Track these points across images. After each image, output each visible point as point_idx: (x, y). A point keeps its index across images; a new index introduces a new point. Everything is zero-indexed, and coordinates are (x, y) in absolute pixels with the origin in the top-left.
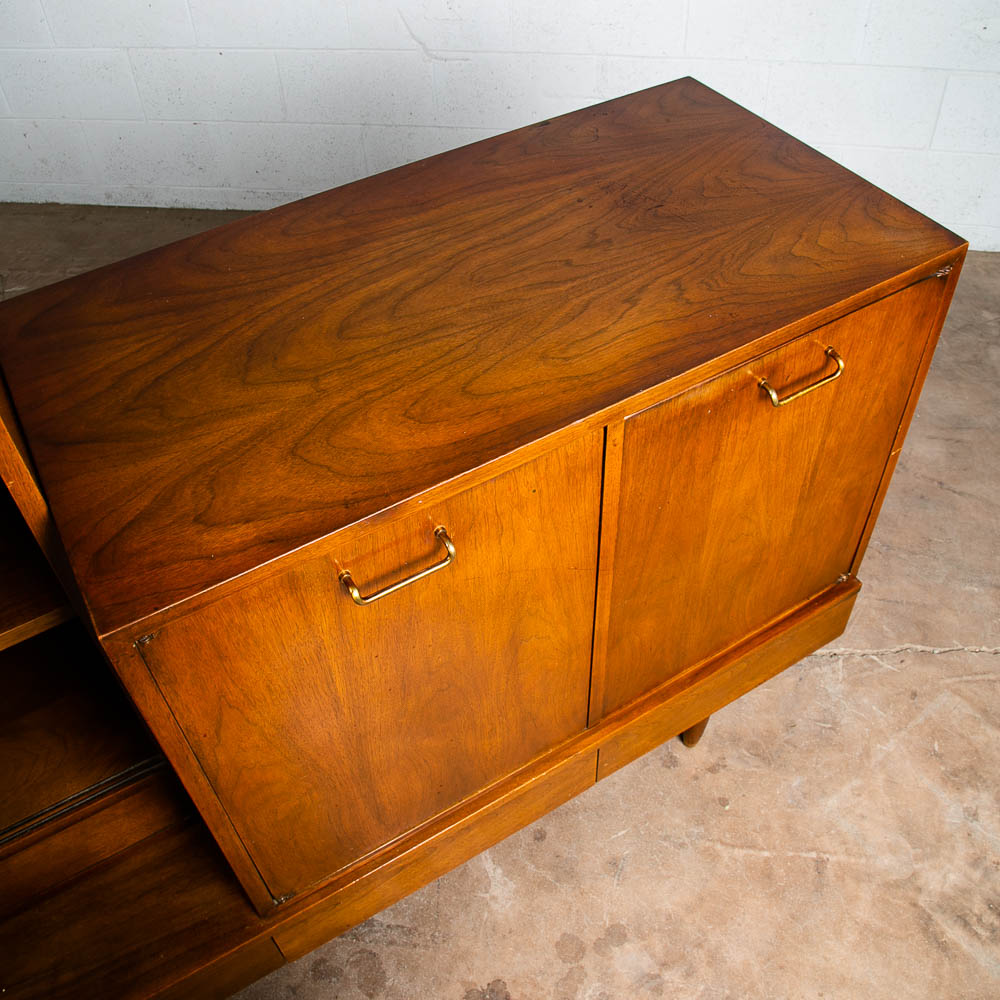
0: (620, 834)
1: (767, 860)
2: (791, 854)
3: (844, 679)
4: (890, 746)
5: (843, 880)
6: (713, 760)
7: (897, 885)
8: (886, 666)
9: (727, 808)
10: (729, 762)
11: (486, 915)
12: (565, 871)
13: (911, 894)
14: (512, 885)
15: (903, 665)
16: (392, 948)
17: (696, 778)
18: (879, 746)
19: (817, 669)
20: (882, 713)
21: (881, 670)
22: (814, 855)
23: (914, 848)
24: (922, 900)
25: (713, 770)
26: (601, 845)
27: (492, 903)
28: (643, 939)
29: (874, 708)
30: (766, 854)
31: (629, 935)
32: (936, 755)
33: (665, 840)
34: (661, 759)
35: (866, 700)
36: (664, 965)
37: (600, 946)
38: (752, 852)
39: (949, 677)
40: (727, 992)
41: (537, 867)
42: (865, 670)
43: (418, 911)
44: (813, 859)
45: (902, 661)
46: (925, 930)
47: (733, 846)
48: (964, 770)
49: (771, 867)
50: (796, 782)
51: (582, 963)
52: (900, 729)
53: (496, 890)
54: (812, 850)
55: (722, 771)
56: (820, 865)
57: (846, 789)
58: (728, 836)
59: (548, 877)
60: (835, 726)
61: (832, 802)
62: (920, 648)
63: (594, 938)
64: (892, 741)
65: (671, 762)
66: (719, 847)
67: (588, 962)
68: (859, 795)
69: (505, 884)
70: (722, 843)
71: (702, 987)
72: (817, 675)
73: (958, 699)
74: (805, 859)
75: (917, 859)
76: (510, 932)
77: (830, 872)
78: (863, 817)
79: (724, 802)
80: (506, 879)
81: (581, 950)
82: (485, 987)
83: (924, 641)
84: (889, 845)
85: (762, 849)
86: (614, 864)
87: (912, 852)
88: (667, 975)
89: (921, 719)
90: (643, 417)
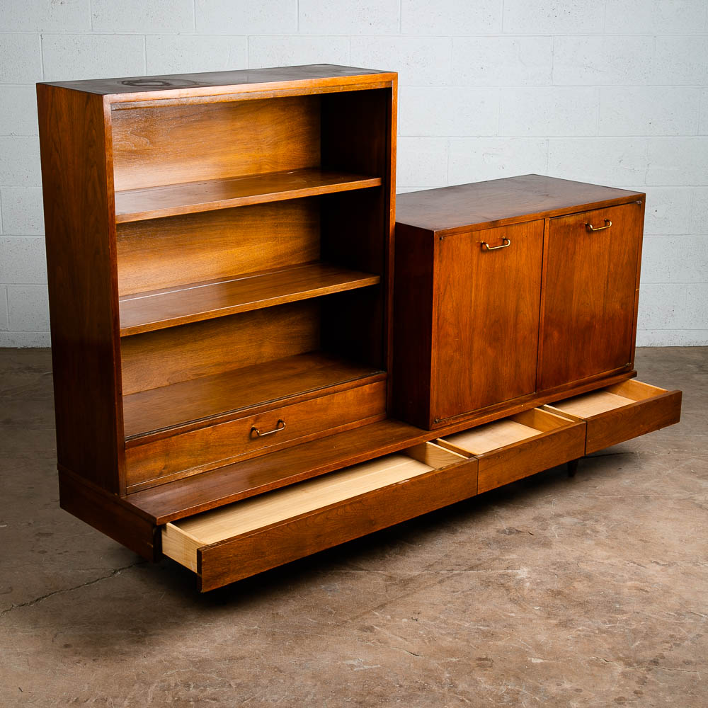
1: (620, 498)
2: (631, 496)
5: (659, 500)
7: (684, 499)
13: (691, 501)
15: (670, 454)
17: (579, 482)
18: (664, 472)
20: (662, 465)
24: (696, 502)
28: (571, 516)
30: (620, 496)
31: (564, 515)
32: (693, 473)
36: (584, 520)
37: (552, 518)
38: (613, 496)
39: (693, 456)
40: (615, 523)
46: (700, 508)
47: (604, 496)
49: (624, 499)
52: (673, 468)
54: (642, 494)
56: (646, 497)
58: (600, 494)
59: (520, 506)
61: (647, 484)
62: (676, 450)
63: (549, 517)
64: (670, 470)
66: (597, 496)
67: (549, 521)
68: (659, 482)
71: (604, 523)
73: (700, 460)
74: (639, 496)
75: (691, 494)
77: (651, 498)
78: (662, 487)
79: (595, 487)
81: (545, 520)
83: (678, 448)
84: (677, 492)
85: (618, 495)
87: (688, 493)
88: (587, 522)
89: (683, 466)
90: (554, 221)
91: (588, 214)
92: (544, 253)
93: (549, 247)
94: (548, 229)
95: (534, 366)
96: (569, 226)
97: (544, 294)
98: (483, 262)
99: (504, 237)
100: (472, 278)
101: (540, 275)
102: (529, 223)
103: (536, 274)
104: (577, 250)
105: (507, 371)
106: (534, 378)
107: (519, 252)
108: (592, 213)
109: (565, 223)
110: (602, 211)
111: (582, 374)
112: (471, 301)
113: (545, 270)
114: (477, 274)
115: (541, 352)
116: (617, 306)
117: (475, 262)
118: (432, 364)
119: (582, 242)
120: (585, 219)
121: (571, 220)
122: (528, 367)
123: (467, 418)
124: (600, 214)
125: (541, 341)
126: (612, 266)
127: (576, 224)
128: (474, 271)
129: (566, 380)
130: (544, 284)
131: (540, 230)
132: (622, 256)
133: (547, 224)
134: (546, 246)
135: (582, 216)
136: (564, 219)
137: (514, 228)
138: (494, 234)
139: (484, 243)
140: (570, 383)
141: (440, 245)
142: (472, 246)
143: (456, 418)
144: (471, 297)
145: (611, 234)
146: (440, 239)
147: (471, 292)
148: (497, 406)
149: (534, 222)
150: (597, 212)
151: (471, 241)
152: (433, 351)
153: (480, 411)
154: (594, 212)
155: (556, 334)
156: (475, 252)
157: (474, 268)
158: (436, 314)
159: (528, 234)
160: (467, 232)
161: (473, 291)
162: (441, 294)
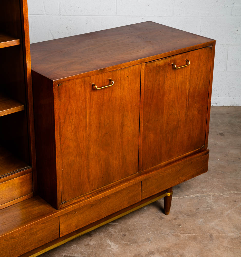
0: (149, 233)
1: (194, 236)
2: (202, 234)
3: (213, 199)
4: (229, 212)
5: (218, 238)
6: (175, 217)
7: (235, 239)
8: (226, 196)
9: (181, 226)
10: (179, 217)
11: (111, 252)
12: (133, 242)
14: (117, 246)
15: (231, 196)
17: (170, 221)
18: (225, 212)
19: (204, 198)
20: (225, 205)
21: (224, 197)
22: (209, 234)
23: (239, 231)
25: (175, 219)
26: (143, 236)
27: (112, 250)
28: (159, 253)
29: (223, 205)
30: (194, 235)
31: (155, 253)
33: (163, 233)
34: (159, 218)
35: (220, 203)
37: (147, 256)
38: (190, 234)
41: (125, 242)
42: (219, 197)
43: (89, 253)
44: (209, 235)
45: (230, 195)
47: (184, 234)
49: (196, 237)
50: (201, 220)
52: (232, 208)
53: (113, 247)
54: (208, 233)
55: (178, 219)
56: (211, 236)
57: (217, 221)
58: (182, 232)
59: (128, 243)
60: (211, 208)
61: (213, 223)
62: (236, 192)
63: (145, 254)
64: (229, 211)
65: (162, 218)
66: (179, 234)
68: (221, 222)
69: (115, 246)
72: (204, 199)
74: (206, 235)
76: (119, 255)
77: (214, 237)
78: (223, 226)
79: (180, 225)
80: (115, 245)
83: (237, 190)
84: (232, 231)
85: (193, 234)
86: (148, 240)
87: (239, 232)
89: (238, 206)
90: (148, 64)
91: (173, 58)
92: (141, 86)
93: (145, 82)
94: (144, 70)
95: (137, 157)
96: (160, 67)
97: (142, 112)
98: (95, 97)
99: (110, 79)
100: (86, 108)
101: (139, 100)
102: (129, 68)
103: (136, 100)
104: (166, 81)
105: (116, 163)
106: (137, 164)
107: (122, 87)
108: (176, 57)
109: (157, 65)
110: (184, 55)
111: (171, 157)
112: (86, 123)
113: (142, 97)
114: (90, 105)
115: (141, 148)
116: (196, 112)
117: (88, 97)
118: (57, 168)
119: (170, 76)
120: (171, 61)
121: (161, 63)
122: (132, 158)
123: (87, 196)
124: (182, 57)
125: (141, 141)
126: (191, 89)
127: (165, 65)
128: (87, 103)
129: (160, 161)
130: (142, 106)
131: (138, 71)
132: (199, 81)
133: (143, 67)
134: (143, 82)
135: (170, 59)
136: (156, 63)
137: (117, 72)
138: (102, 77)
139: (94, 85)
140: (163, 163)
141: (58, 89)
142: (85, 88)
143: (79, 198)
144: (86, 121)
145: (191, 68)
146: (59, 85)
147: (86, 117)
148: (109, 186)
149: (133, 67)
150: (180, 55)
151: (84, 84)
152: (57, 159)
153: (96, 191)
154: (178, 56)
155: (152, 135)
156: (87, 91)
157: (87, 102)
158: (59, 136)
159: (129, 75)
160: (80, 78)
161: (87, 117)
162: (62, 121)
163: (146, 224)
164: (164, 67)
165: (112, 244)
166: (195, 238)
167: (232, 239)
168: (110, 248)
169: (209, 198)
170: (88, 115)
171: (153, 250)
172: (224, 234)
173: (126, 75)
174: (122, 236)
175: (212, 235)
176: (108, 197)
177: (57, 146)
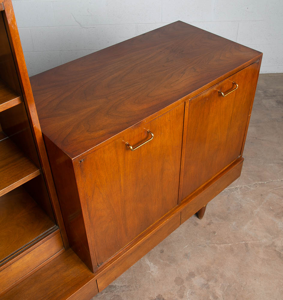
0: (186, 247)
1: (231, 246)
2: (237, 243)
3: (241, 194)
4: (258, 210)
5: (254, 248)
6: (208, 222)
7: (269, 246)
8: (252, 189)
9: (216, 234)
10: (213, 221)
11: (151, 277)
12: (172, 260)
13: (274, 248)
14: (157, 267)
15: (257, 188)
16: (124, 292)
17: (205, 227)
18: (255, 210)
19: (233, 192)
20: (254, 201)
21: (251, 190)
22: (244, 242)
23: (272, 235)
24: (277, 249)
25: (209, 224)
26: (181, 251)
27: (152, 273)
28: (200, 274)
29: (251, 200)
30: (230, 244)
31: (196, 274)
32: (272, 210)
33: (200, 246)
34: (193, 224)
35: (248, 199)
36: (208, 280)
37: (187, 279)
39: (270, 189)
40: (228, 284)
41: (163, 260)
42: (246, 190)
43: (129, 280)
44: (244, 244)
45: (256, 187)
46: (280, 257)
47: (220, 244)
48: (280, 213)
49: (232, 248)
50: (234, 223)
51: (184, 284)
52: (260, 205)
53: (152, 269)
54: (243, 241)
55: (212, 224)
56: (246, 245)
57: (249, 223)
58: (218, 242)
59: (167, 262)
60: (241, 207)
61: (245, 227)
62: (260, 182)
63: (186, 277)
64: (258, 208)
65: (196, 224)
66: (216, 245)
67: (186, 284)
68: (253, 224)
69: (155, 267)
70: (217, 244)
71: (221, 284)
72: (233, 194)
73: (274, 194)
74: (242, 244)
75: (273, 238)
76: (160, 280)
78: (255, 230)
79: (214, 232)
80: (155, 266)
81: (182, 281)
82: (156, 298)
85: (228, 243)
86: (186, 255)
87: (271, 237)
88: (210, 283)
89: (265, 201)
91: (220, 84)
92: (184, 125)
93: (188, 119)
94: (188, 108)
96: (206, 98)
99: (148, 130)
100: (119, 172)
102: (171, 110)
103: (177, 141)
104: (211, 111)
105: (155, 207)
106: (177, 198)
107: (162, 134)
108: (224, 82)
109: (202, 97)
113: (185, 136)
114: (124, 166)
115: (182, 183)
116: (236, 130)
120: (218, 88)
121: (207, 93)
125: (182, 177)
126: (235, 109)
127: (211, 94)
128: (121, 166)
130: (184, 144)
131: (181, 111)
132: (243, 100)
133: (187, 104)
135: (216, 87)
136: (202, 94)
137: (157, 120)
138: (138, 132)
139: (129, 145)
141: (81, 167)
142: (116, 151)
144: (120, 184)
146: (81, 161)
147: (120, 181)
149: (176, 108)
150: (227, 79)
151: (116, 147)
155: (193, 168)
156: (120, 153)
157: (121, 164)
158: (87, 213)
159: (171, 118)
160: (109, 143)
161: (122, 180)
162: (90, 197)
163: (182, 234)
164: (210, 97)
165: (151, 265)
166: (232, 250)
167: (266, 247)
168: (150, 271)
169: (238, 192)
170: (122, 178)
171: (193, 271)
172: (258, 241)
173: (167, 120)
174: (160, 253)
175: (247, 243)
176: (148, 239)
177: (85, 223)
